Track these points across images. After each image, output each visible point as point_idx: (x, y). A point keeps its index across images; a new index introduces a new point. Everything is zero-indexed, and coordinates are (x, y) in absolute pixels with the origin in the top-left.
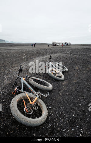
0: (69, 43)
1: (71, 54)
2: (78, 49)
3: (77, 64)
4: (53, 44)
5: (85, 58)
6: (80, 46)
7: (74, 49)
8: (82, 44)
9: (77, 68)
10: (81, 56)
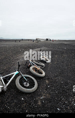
0: (49, 39)
1: (52, 48)
2: (56, 44)
3: (56, 54)
4: (37, 39)
5: (61, 50)
6: (58, 41)
7: (53, 44)
8: (59, 40)
9: (56, 57)
10: (59, 49)
